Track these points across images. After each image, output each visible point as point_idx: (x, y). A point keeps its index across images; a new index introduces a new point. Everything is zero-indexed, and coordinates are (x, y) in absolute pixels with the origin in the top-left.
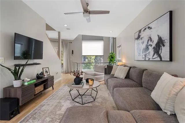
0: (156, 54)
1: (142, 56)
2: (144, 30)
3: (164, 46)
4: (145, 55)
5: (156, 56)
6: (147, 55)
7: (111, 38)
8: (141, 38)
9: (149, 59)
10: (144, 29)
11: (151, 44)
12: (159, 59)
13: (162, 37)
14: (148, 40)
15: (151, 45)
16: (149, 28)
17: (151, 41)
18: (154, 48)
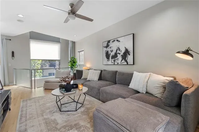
0: (123, 60)
1: (112, 61)
2: (113, 42)
3: (129, 55)
4: (114, 61)
5: (123, 61)
6: (116, 60)
7: (70, 42)
8: (110, 47)
9: (118, 63)
10: (113, 40)
11: (120, 52)
12: (126, 63)
13: (128, 49)
14: (117, 50)
15: (120, 54)
16: (117, 40)
17: (120, 50)
18: (122, 56)
